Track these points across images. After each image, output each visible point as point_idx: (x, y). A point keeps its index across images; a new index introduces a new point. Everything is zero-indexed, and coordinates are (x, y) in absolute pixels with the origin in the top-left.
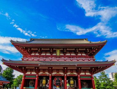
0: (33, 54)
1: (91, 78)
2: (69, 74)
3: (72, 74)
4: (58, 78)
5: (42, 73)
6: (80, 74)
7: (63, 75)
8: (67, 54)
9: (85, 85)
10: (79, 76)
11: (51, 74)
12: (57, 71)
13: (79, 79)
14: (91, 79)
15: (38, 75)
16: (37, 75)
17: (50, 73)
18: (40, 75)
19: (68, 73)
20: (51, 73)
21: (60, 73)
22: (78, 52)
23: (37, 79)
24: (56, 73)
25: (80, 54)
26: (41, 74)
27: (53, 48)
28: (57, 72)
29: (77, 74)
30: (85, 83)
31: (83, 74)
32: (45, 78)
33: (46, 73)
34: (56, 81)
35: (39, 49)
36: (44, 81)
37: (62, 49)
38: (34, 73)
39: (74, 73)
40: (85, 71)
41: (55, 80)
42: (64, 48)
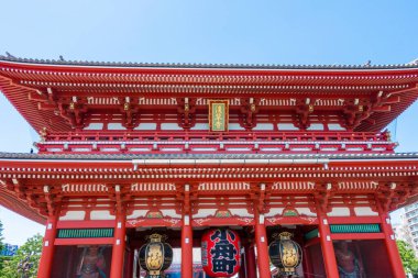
0: (96, 126)
1: (381, 231)
2: (277, 216)
3: (289, 213)
4: (224, 237)
5: (143, 213)
6: (329, 214)
7: (248, 222)
8: (260, 127)
9: (349, 268)
10: (325, 222)
11: (191, 220)
12: (218, 201)
13: (328, 238)
14: (380, 236)
15: (124, 222)
16: (119, 225)
17: (184, 213)
18: (133, 224)
19: (274, 212)
20: (190, 213)
21: (234, 212)
23: (118, 242)
24: (212, 212)
25: (316, 127)
26: (141, 218)
27: (192, 98)
28: (221, 208)
29: (315, 215)
30: (348, 257)
31: (340, 212)
32: (156, 238)
33: (166, 212)
34: (217, 251)
35: (128, 99)
36: (155, 255)
37: (237, 101)
38: (102, 215)
39: (301, 211)
40: (349, 198)
41: (211, 244)
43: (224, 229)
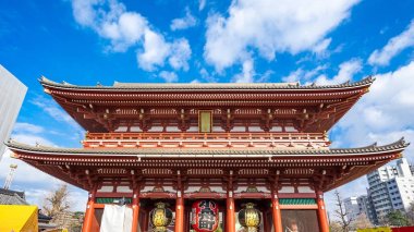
0: (122, 129)
1: (316, 203)
2: (243, 192)
4: (207, 205)
5: (151, 188)
6: (280, 192)
7: (222, 196)
10: (276, 197)
11: (183, 194)
12: (202, 182)
14: (315, 207)
15: (139, 194)
16: (135, 196)
17: (178, 189)
18: (144, 195)
19: (240, 189)
20: (182, 190)
21: (213, 189)
22: (271, 122)
24: (198, 189)
25: (276, 130)
26: (150, 192)
27: (187, 108)
28: (204, 186)
29: (269, 192)
31: (288, 190)
32: (161, 205)
34: (202, 215)
35: (142, 111)
36: (159, 217)
37: (219, 111)
39: (260, 189)
40: (295, 181)
41: (198, 210)
42: (224, 108)
43: (208, 200)
